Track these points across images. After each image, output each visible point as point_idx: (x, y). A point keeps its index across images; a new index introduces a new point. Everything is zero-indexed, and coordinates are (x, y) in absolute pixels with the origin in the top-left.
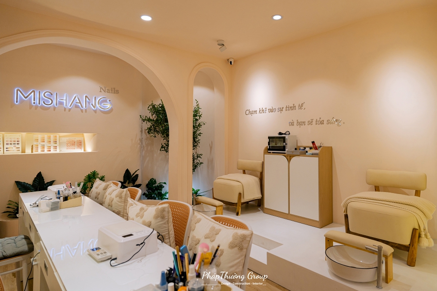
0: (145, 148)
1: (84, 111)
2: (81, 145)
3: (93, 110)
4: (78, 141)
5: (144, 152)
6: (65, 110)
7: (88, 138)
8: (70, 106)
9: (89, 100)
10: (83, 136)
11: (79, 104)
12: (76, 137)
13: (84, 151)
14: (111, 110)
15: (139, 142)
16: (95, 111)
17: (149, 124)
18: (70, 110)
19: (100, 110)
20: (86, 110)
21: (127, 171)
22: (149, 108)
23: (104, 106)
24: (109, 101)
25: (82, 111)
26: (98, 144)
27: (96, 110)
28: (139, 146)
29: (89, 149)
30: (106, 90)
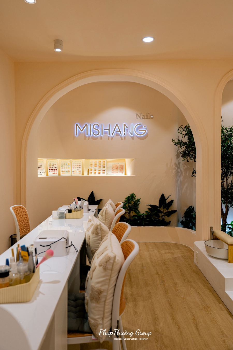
0: (184, 173)
1: (123, 138)
2: (122, 169)
3: (131, 137)
4: (120, 165)
5: (182, 178)
6: (109, 139)
7: (128, 162)
8: (112, 135)
9: (127, 128)
10: (125, 161)
11: (119, 132)
12: (119, 162)
13: (125, 174)
14: (147, 135)
15: (174, 166)
16: (133, 138)
17: (183, 148)
18: (112, 138)
19: (136, 136)
20: (125, 137)
21: (163, 196)
22: (179, 131)
23: (140, 133)
24: (145, 127)
25: (122, 138)
26: (135, 169)
27: (133, 136)
28: (174, 171)
29: (129, 173)
30: (142, 117)
